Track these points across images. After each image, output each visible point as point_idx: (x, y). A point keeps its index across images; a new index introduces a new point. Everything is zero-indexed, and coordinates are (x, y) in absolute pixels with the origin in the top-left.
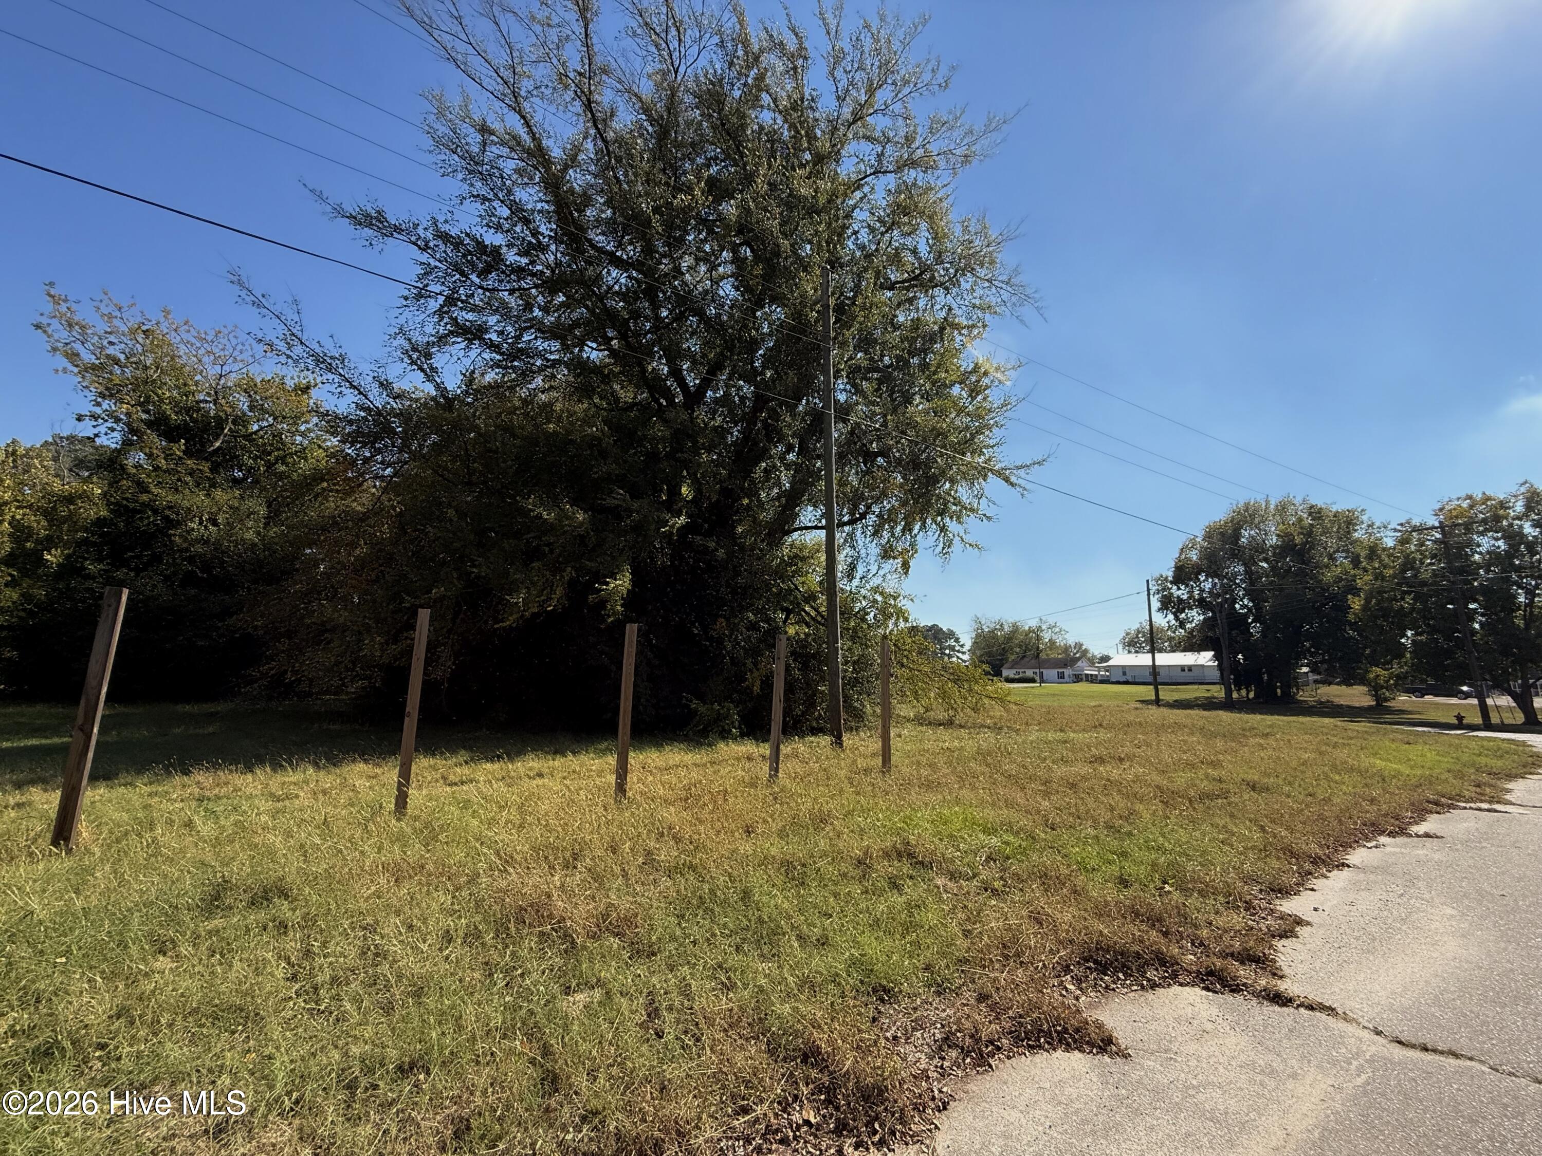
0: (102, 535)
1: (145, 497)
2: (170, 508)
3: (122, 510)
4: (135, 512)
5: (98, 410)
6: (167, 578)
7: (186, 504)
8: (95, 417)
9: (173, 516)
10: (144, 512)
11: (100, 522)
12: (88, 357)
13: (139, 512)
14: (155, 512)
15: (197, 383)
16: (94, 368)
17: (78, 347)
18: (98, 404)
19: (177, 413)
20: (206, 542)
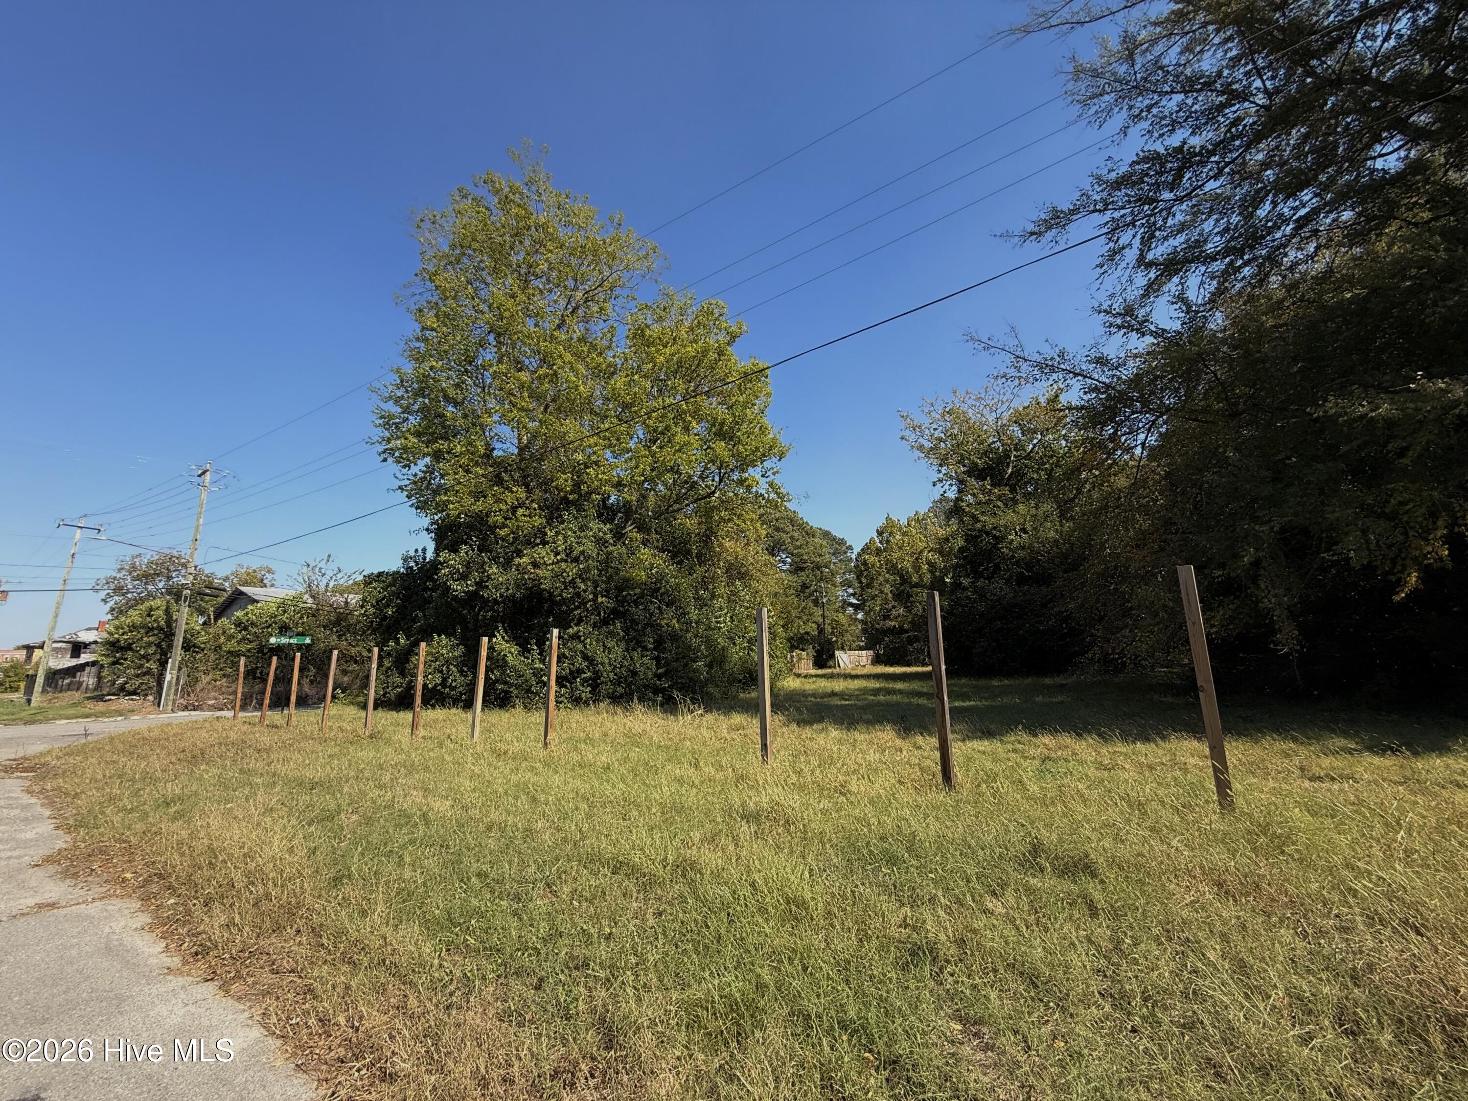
0: (965, 558)
1: (978, 525)
2: (995, 528)
3: (970, 539)
4: (977, 537)
5: (941, 475)
6: (1007, 581)
7: (1002, 522)
8: (940, 481)
9: (998, 534)
10: (981, 536)
11: (962, 550)
12: (928, 445)
13: (979, 537)
14: (987, 533)
15: (986, 431)
16: (932, 449)
17: (921, 440)
18: (940, 471)
19: (980, 459)
20: (1023, 548)
